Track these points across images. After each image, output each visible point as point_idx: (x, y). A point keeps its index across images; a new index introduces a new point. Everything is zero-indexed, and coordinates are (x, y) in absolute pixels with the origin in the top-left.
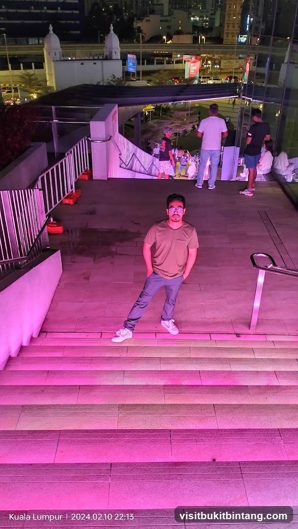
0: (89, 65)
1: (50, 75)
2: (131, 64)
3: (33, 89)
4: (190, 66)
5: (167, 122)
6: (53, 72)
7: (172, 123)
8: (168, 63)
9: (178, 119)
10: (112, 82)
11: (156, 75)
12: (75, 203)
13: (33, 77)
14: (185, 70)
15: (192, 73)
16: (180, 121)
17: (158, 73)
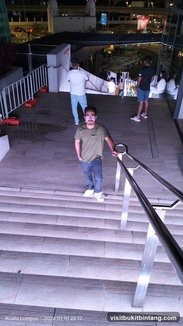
0: (75, 19)
1: (51, 25)
2: (103, 19)
3: (39, 34)
4: (141, 22)
5: (119, 58)
6: (52, 24)
7: (123, 59)
8: (128, 19)
9: (128, 56)
10: (88, 31)
11: (118, 27)
12: (33, 106)
13: (39, 26)
14: (137, 24)
15: (143, 27)
16: (129, 58)
17: (119, 26)
